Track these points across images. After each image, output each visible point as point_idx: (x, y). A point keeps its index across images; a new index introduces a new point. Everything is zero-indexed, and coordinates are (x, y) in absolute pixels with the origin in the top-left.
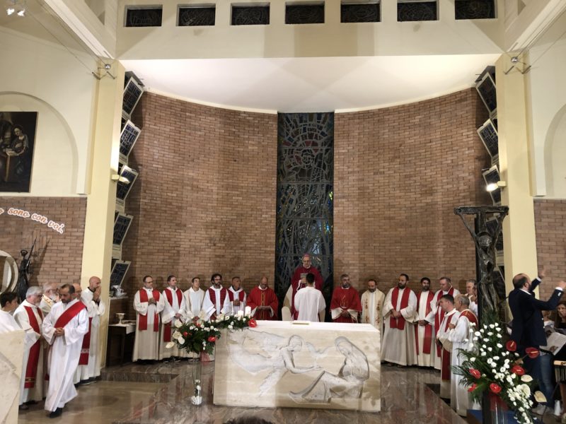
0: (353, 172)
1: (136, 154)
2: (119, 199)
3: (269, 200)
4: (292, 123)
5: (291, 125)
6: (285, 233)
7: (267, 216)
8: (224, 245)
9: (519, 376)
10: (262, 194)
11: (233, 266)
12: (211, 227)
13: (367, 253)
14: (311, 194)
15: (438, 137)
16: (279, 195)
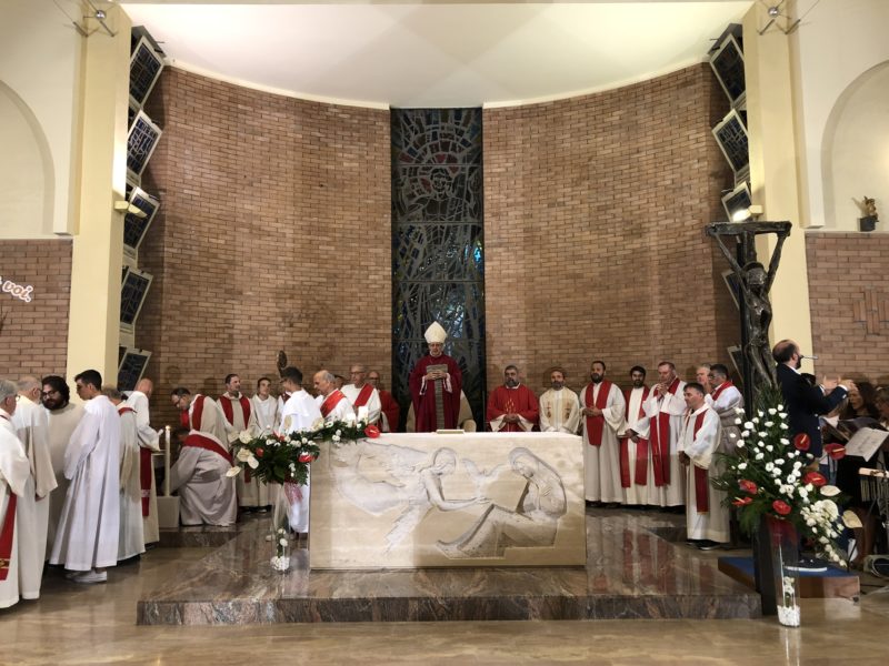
0: (515, 204)
1: (154, 172)
2: (127, 247)
3: (380, 251)
4: (414, 124)
5: (412, 128)
6: (408, 305)
7: (377, 277)
8: (307, 326)
9: (817, 488)
10: (367, 241)
11: (323, 359)
12: (285, 296)
13: (538, 334)
14: (448, 241)
15: (649, 143)
16: (395, 244)
